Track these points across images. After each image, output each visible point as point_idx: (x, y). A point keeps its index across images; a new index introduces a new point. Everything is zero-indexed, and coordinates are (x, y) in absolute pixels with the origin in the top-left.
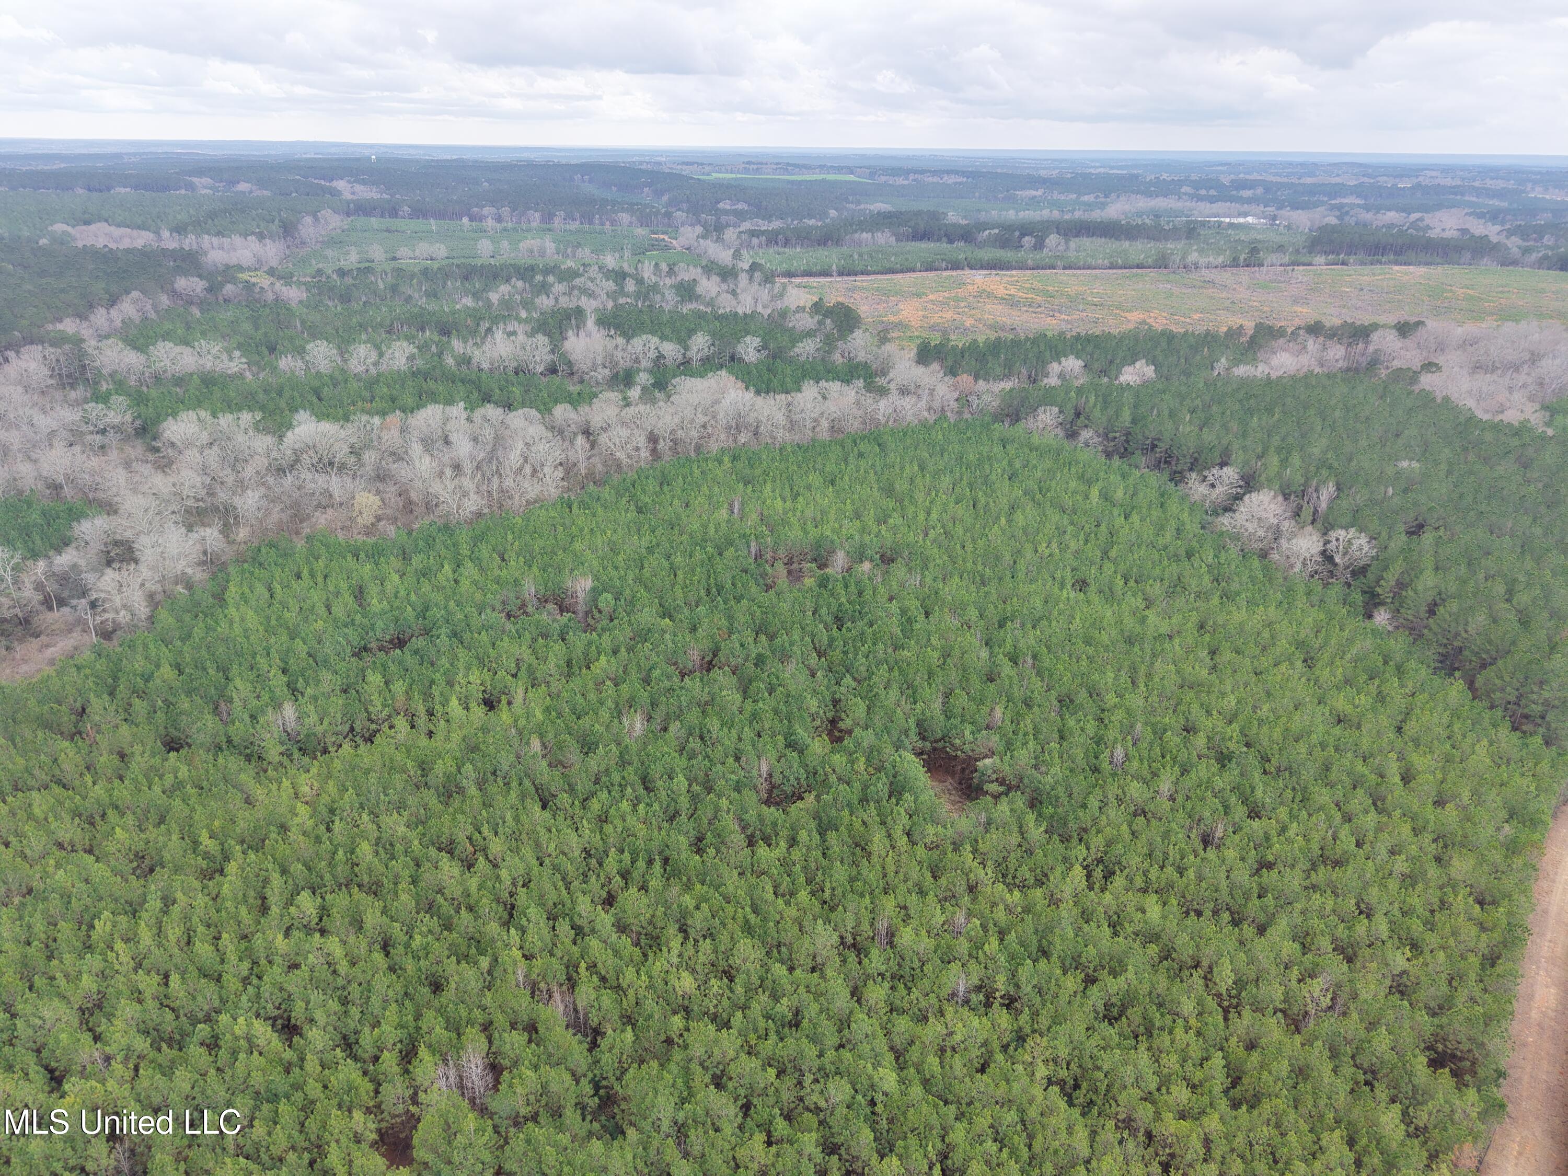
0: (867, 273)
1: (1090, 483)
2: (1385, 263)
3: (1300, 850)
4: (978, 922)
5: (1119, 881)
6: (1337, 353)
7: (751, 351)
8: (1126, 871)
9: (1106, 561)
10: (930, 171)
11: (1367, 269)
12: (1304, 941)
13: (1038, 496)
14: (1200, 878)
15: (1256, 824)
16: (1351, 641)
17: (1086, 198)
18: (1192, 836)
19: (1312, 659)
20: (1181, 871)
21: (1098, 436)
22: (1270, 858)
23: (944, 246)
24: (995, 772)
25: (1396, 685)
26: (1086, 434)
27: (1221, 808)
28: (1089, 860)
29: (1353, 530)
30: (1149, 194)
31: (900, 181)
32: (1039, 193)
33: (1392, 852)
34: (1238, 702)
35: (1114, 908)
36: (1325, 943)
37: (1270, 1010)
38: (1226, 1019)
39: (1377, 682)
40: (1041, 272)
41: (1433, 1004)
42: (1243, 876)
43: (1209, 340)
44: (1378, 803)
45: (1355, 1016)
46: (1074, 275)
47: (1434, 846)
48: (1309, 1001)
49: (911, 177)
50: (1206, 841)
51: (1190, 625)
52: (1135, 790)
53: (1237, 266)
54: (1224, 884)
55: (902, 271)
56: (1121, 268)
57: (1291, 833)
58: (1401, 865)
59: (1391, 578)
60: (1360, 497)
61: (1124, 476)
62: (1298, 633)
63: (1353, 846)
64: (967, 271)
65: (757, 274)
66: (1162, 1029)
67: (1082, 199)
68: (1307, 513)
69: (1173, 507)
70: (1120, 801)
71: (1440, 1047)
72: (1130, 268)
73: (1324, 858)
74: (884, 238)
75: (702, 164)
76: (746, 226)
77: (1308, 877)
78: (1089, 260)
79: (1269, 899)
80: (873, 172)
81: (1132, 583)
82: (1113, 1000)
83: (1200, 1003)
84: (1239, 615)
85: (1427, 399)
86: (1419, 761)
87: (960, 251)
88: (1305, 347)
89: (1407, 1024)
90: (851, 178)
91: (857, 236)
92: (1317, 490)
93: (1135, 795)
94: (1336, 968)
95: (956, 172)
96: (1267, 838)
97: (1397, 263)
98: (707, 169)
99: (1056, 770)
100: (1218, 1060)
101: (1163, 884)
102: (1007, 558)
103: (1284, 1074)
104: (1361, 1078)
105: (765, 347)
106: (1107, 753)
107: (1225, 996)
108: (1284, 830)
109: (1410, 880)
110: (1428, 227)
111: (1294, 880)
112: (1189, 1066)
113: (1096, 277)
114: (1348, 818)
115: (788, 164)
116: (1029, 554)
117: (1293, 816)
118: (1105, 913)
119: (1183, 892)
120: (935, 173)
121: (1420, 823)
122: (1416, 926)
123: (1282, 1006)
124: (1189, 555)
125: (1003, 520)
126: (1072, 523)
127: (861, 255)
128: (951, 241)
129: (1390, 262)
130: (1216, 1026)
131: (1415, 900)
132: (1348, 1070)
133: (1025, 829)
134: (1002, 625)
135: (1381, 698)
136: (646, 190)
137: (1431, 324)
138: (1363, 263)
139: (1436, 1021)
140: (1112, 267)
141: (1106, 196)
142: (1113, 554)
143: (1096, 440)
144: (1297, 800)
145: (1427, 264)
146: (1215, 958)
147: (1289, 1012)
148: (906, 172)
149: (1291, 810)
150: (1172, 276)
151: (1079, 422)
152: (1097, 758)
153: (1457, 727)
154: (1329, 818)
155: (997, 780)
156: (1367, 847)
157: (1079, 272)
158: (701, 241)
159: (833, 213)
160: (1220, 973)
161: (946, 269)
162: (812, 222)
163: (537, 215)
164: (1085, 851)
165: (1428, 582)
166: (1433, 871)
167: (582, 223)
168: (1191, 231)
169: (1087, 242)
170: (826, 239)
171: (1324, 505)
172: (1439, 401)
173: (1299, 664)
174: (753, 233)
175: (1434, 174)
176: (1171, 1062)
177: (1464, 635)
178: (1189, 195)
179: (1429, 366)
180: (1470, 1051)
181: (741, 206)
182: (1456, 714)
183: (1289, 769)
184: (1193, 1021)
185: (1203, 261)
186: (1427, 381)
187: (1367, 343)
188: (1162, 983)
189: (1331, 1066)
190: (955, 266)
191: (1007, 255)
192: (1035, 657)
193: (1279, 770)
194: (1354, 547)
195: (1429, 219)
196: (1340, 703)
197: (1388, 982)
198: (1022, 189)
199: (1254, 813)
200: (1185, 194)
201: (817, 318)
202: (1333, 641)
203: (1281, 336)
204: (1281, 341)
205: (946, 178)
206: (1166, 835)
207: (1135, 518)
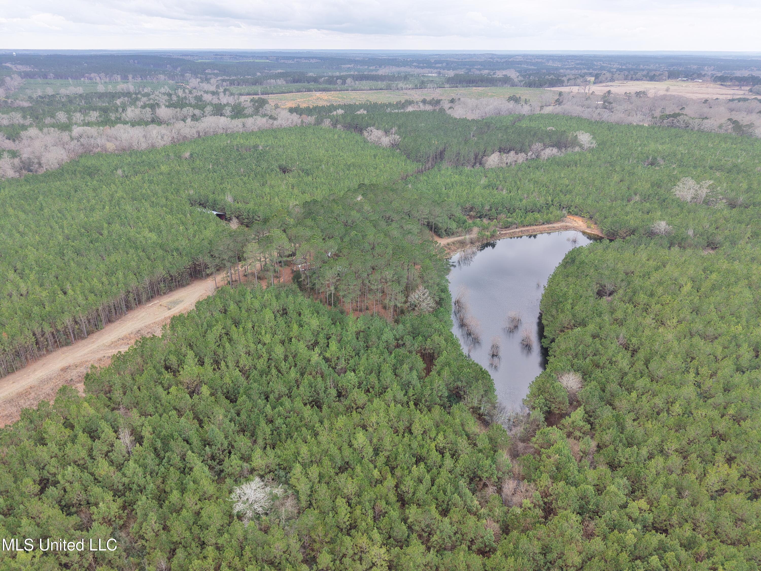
0: (274, 94)
1: (336, 134)
7: (228, 111)
10: (304, 58)
11: (464, 88)
17: (371, 68)
21: (343, 126)
23: (306, 84)
29: (396, 135)
30: (398, 66)
31: (290, 62)
32: (352, 66)
40: (342, 92)
43: (389, 105)
46: (355, 93)
49: (296, 60)
53: (417, 88)
55: (287, 93)
64: (314, 92)
65: (227, 93)
67: (369, 69)
72: (377, 90)
74: (281, 82)
75: (193, 56)
76: (220, 78)
78: (362, 88)
80: (277, 59)
87: (312, 85)
88: (419, 105)
90: (268, 61)
91: (269, 81)
95: (316, 58)
97: (475, 87)
98: (196, 58)
105: (233, 111)
115: (236, 55)
120: (306, 58)
127: (270, 87)
128: (309, 83)
129: (472, 86)
136: (168, 66)
140: (371, 89)
141: (380, 67)
143: (341, 127)
145: (486, 86)
148: (293, 58)
150: (392, 92)
151: (337, 124)
157: (357, 91)
158: (201, 84)
159: (259, 74)
161: (305, 91)
162: (249, 77)
163: (119, 76)
167: (142, 79)
168: (406, 77)
169: (364, 82)
170: (256, 82)
171: (393, 132)
174: (223, 80)
175: (520, 57)
178: (415, 66)
179: (451, 108)
181: (216, 71)
185: (405, 86)
186: (448, 112)
187: (438, 104)
190: (309, 90)
191: (331, 86)
198: (344, 64)
200: (413, 66)
201: (252, 103)
203: (413, 103)
205: (311, 61)
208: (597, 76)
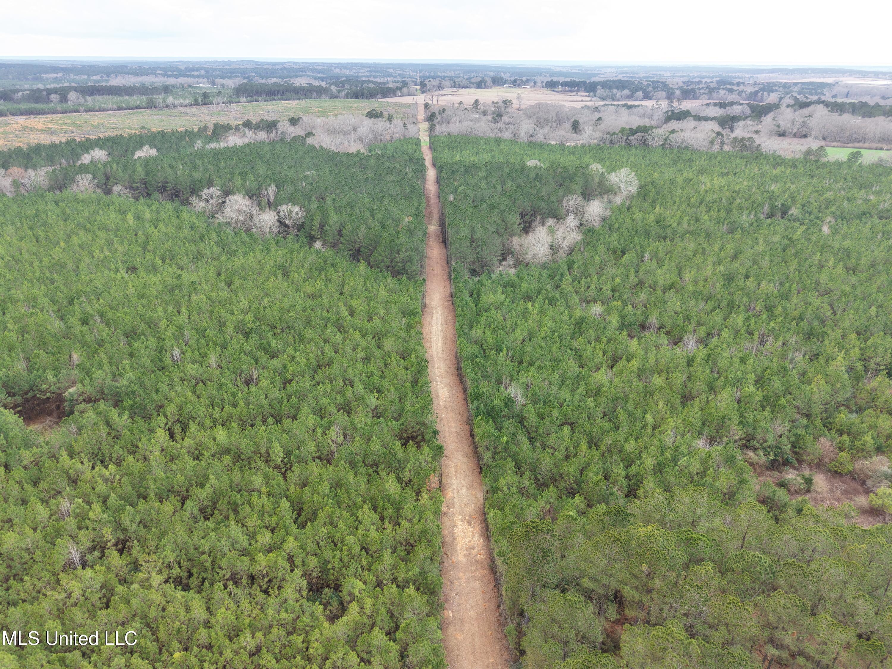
1: (125, 213)
2: (277, 100)
3: (305, 366)
4: (80, 500)
5: (193, 427)
6: (262, 135)
8: (197, 421)
9: (146, 253)
11: (269, 103)
12: (320, 412)
13: (88, 225)
14: (248, 404)
15: (275, 362)
16: (305, 259)
17: (94, 77)
18: (239, 384)
19: (287, 273)
20: (235, 405)
21: (126, 188)
22: (289, 377)
24: (80, 395)
25: (333, 272)
26: (117, 189)
27: (252, 361)
28: (170, 424)
29: (290, 204)
30: (136, 75)
32: (60, 75)
33: (354, 350)
34: (249, 303)
35: (194, 446)
36: (332, 409)
37: (310, 458)
38: (285, 477)
39: (323, 274)
40: (70, 114)
41: (395, 415)
42: (275, 393)
43: (188, 134)
44: (340, 328)
45: (357, 438)
46: (94, 115)
47: (374, 340)
48: (331, 443)
50: (248, 383)
51: (211, 274)
52: (192, 369)
53: (198, 105)
54: (265, 402)
56: (126, 109)
57: (298, 359)
58: (361, 355)
59: (316, 224)
60: (290, 189)
61: (149, 206)
62: (275, 261)
63: (333, 353)
64: (12, 117)
66: (243, 504)
67: (92, 78)
68: (264, 202)
69: (185, 215)
70: (182, 380)
71: (405, 435)
72: (132, 109)
73: (319, 366)
77: (314, 379)
78: (103, 105)
79: (294, 399)
81: (168, 261)
82: (205, 503)
83: (266, 476)
84: (239, 261)
85: (312, 148)
86: (354, 303)
88: (245, 134)
89: (385, 430)
92: (266, 190)
93: (193, 373)
94: (342, 419)
96: (285, 367)
99: (130, 374)
100: (285, 504)
101: (225, 418)
102: (71, 265)
103: (327, 491)
104: (371, 471)
106: (168, 355)
107: (282, 466)
108: (293, 358)
109: (366, 360)
110: (293, 83)
111: (307, 383)
112: (266, 517)
113: (110, 115)
114: (326, 341)
116: (87, 259)
117: (296, 350)
118: (189, 452)
119: (240, 417)
121: (364, 331)
122: (376, 380)
123: (316, 455)
124: (202, 238)
125: (62, 244)
126: (116, 236)
129: (279, 99)
130: (279, 485)
131: (372, 368)
132: (362, 470)
133: (112, 422)
134: (71, 303)
135: (328, 280)
137: (305, 119)
138: (266, 101)
139: (399, 422)
140: (120, 109)
141: (108, 76)
142: (151, 247)
143: (125, 191)
144: (297, 341)
145: (297, 99)
146: (268, 445)
147: (323, 456)
149: (295, 348)
150: (160, 112)
151: (110, 183)
152: (160, 360)
153: (368, 283)
154: (316, 344)
155: (84, 400)
156: (340, 351)
157: (97, 113)
160: (274, 452)
164: (165, 421)
165: (334, 218)
166: (377, 352)
168: (167, 89)
169: (100, 98)
171: (272, 197)
172: (318, 148)
173: (280, 276)
176: (253, 521)
177: (359, 240)
178: (162, 74)
179: (309, 134)
180: (419, 429)
182: (366, 278)
183: (288, 327)
184: (264, 489)
185: (177, 102)
186: (310, 141)
187: (277, 129)
188: (237, 476)
189: (352, 473)
191: (43, 106)
192: (101, 315)
193: (282, 330)
194: (294, 213)
195: (292, 81)
196: (308, 288)
197: (371, 415)
199: (273, 356)
200: (159, 74)
202: (295, 260)
203: (230, 129)
204: (231, 132)
206: (220, 387)
207: (161, 225)
208: (423, 85)
